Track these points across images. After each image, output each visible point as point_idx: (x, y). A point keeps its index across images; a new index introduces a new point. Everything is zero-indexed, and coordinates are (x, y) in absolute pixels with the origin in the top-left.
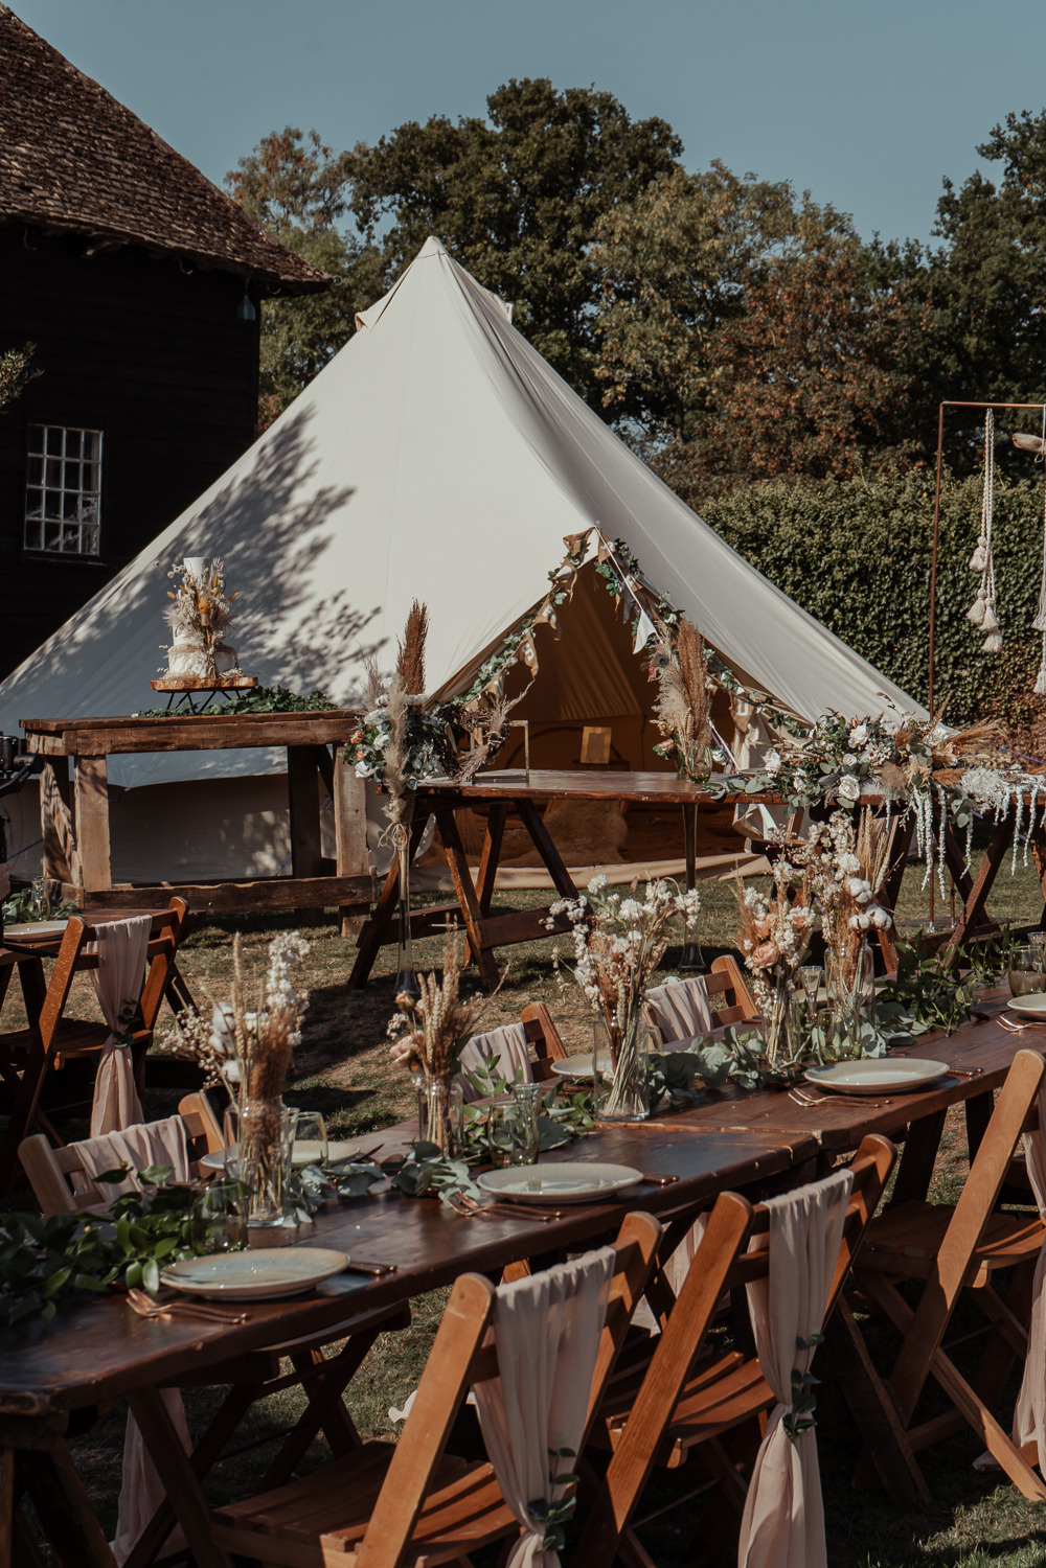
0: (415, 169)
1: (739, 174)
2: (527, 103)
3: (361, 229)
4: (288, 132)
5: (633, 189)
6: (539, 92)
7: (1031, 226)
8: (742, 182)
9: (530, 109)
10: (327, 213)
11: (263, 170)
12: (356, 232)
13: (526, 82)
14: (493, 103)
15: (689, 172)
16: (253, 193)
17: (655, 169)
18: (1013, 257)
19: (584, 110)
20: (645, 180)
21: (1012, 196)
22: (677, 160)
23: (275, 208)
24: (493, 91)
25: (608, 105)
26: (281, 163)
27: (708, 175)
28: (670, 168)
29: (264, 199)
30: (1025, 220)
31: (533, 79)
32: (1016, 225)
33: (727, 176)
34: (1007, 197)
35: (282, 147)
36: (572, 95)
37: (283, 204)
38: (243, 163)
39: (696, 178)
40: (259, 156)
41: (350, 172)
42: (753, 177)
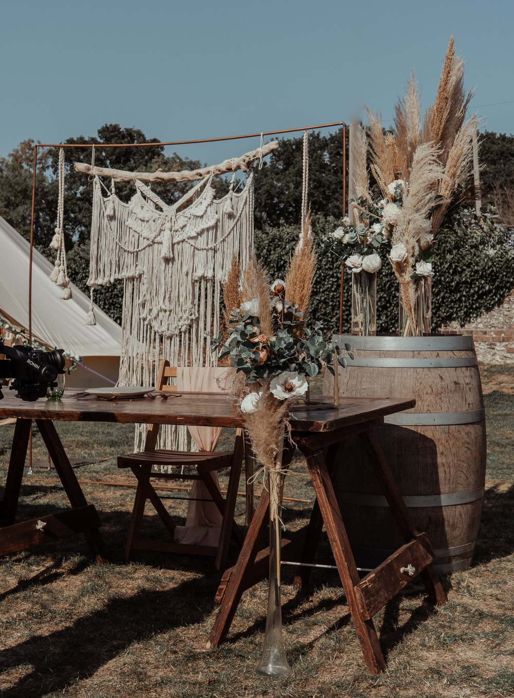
0: (72, 154)
1: (183, 157)
2: (111, 132)
3: (54, 174)
4: (29, 140)
5: (147, 162)
6: (115, 128)
7: (279, 176)
8: (184, 160)
9: (112, 134)
10: (43, 169)
11: (20, 153)
12: (53, 175)
13: (111, 125)
14: (99, 132)
15: (166, 156)
16: (17, 160)
17: (154, 155)
18: (272, 186)
19: (130, 135)
20: (151, 158)
21: (273, 166)
22: (162, 152)
23: (24, 165)
24: (100, 128)
25: (140, 135)
26: (27, 151)
27: (173, 158)
28: (159, 155)
29: (21, 163)
30: (277, 174)
31: (113, 124)
32: (274, 176)
33: (178, 158)
34: (271, 166)
35: (27, 145)
36: (127, 130)
37: (28, 165)
38: (14, 150)
39: (168, 158)
40: (19, 148)
41: (51, 154)
42: (188, 159)
